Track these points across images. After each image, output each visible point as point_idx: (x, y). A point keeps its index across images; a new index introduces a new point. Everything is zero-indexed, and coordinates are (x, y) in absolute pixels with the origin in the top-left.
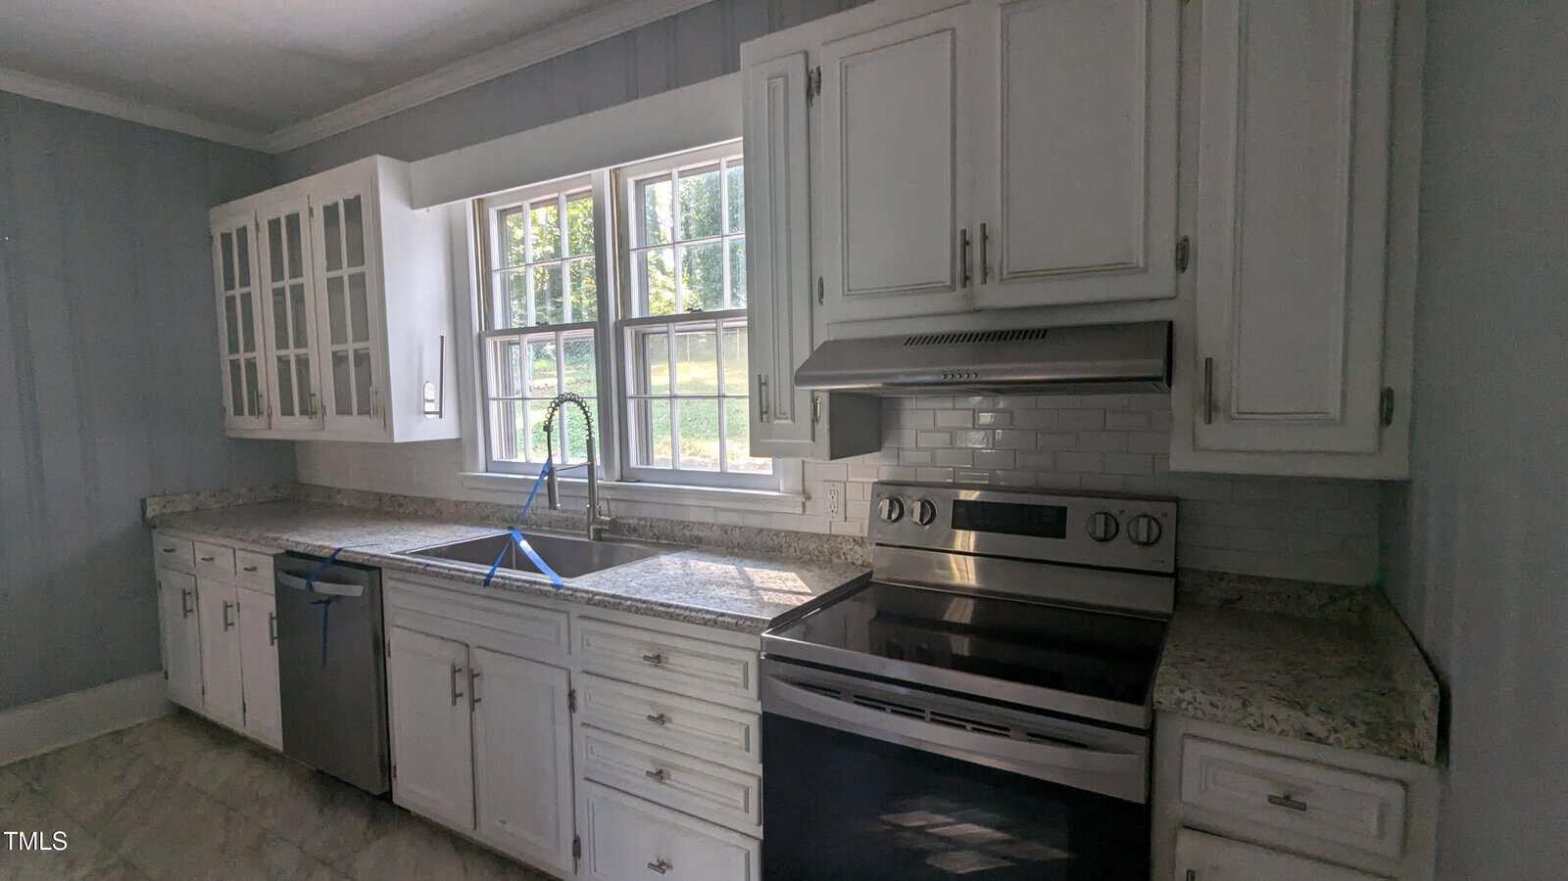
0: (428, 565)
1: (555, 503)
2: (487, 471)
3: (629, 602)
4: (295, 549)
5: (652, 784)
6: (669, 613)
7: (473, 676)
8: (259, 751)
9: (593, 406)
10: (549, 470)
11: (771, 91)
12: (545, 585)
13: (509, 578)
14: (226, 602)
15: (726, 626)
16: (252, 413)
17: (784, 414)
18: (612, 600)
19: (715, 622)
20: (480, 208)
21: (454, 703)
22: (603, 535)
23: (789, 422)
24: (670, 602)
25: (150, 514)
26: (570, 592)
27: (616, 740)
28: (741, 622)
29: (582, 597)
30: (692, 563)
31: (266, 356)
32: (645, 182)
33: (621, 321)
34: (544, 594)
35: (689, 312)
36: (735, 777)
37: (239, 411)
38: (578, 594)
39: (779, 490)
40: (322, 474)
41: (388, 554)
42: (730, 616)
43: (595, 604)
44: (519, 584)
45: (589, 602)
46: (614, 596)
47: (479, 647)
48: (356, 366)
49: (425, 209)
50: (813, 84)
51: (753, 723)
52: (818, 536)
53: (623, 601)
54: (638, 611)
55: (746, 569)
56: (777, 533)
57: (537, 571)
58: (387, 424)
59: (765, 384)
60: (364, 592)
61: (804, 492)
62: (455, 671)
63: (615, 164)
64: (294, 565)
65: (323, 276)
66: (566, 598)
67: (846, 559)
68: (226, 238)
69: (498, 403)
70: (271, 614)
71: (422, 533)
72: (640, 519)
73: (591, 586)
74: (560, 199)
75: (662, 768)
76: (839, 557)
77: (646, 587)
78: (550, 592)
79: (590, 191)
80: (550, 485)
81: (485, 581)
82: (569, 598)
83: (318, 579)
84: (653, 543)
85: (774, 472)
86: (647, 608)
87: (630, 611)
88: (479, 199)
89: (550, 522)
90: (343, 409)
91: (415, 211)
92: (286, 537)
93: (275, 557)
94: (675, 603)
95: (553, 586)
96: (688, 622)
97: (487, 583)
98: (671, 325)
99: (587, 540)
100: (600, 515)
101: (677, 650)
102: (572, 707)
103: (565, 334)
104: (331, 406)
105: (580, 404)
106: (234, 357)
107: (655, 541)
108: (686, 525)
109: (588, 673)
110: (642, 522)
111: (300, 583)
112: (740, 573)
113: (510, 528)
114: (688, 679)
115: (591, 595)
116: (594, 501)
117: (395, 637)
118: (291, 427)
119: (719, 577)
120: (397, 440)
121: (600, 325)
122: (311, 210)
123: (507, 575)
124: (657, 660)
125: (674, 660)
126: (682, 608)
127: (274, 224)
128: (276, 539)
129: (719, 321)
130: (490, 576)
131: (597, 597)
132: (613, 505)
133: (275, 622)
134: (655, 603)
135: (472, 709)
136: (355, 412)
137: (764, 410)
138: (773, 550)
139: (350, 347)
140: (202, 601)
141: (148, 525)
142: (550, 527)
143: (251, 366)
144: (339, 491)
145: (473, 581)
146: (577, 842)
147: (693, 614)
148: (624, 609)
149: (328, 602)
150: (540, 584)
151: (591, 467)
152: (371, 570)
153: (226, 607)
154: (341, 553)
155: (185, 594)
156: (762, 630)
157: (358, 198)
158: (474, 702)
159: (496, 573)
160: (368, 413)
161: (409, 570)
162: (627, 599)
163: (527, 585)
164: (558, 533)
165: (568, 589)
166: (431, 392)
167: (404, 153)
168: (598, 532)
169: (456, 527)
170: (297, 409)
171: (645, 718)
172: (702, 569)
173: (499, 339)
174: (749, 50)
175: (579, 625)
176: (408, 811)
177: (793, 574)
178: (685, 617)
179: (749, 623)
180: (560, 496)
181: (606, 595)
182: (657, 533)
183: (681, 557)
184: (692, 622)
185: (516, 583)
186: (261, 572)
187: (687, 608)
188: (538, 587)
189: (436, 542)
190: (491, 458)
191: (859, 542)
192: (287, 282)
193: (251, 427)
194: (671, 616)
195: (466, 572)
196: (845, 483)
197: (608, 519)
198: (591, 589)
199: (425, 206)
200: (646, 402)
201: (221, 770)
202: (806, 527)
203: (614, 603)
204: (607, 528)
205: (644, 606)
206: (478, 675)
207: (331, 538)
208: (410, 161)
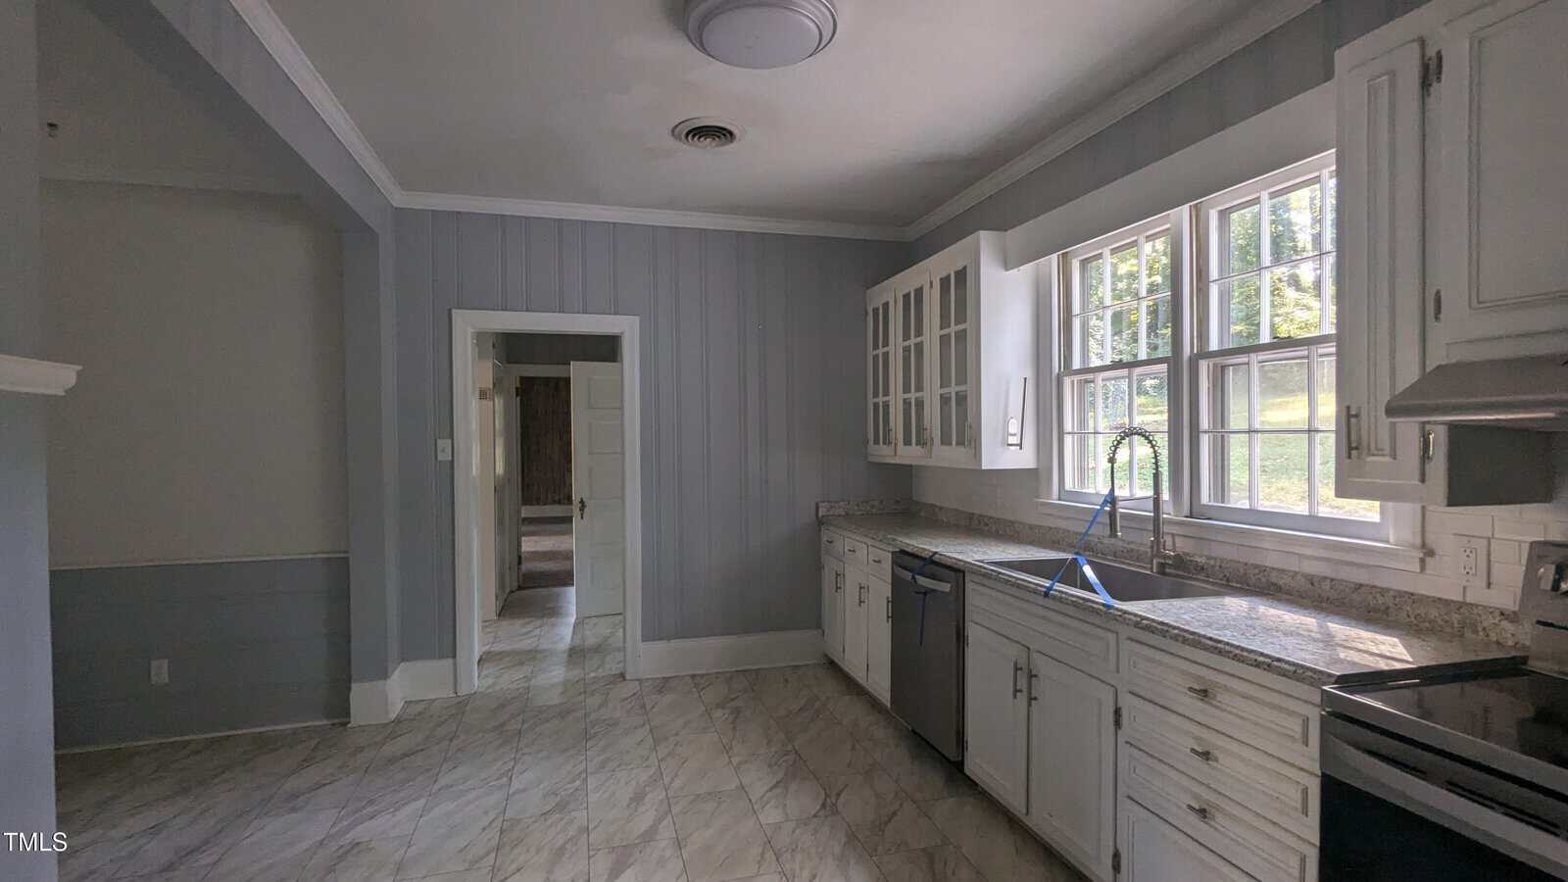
0: (1000, 573)
1: (1116, 531)
2: (1060, 500)
3: (1176, 631)
4: (906, 549)
5: (1193, 818)
6: (1218, 648)
7: (1031, 676)
8: (874, 703)
9: (1162, 441)
10: (1112, 499)
11: (1373, 93)
12: (1097, 603)
13: (1066, 593)
14: (860, 584)
15: (1284, 674)
16: (884, 443)
17: (1382, 450)
18: (1159, 627)
19: (1269, 665)
20: (1065, 261)
21: (1015, 697)
22: (1167, 570)
23: (1387, 459)
24: (1221, 638)
25: (820, 514)
26: (1120, 613)
27: (1161, 767)
28: (1301, 671)
29: (1130, 619)
30: (1262, 609)
31: (896, 399)
32: (1228, 211)
33: (1196, 355)
34: (1097, 612)
35: (1275, 340)
36: (1291, 841)
37: (876, 442)
38: (1126, 616)
39: (1388, 542)
40: (930, 494)
41: (969, 560)
42: (1287, 662)
43: (1142, 628)
44: (1074, 599)
45: (1137, 625)
46: (1162, 623)
47: (1039, 652)
48: (957, 404)
49: (1016, 270)
50: (1430, 72)
51: (1314, 787)
52: (1447, 602)
53: (1170, 629)
54: (1185, 641)
55: (1329, 624)
56: (1383, 591)
57: (1095, 592)
58: (977, 454)
59: (1357, 416)
60: (951, 587)
61: (1424, 545)
62: (1017, 669)
63: (1197, 199)
64: (906, 561)
65: (937, 333)
66: (1115, 618)
67: (1487, 635)
68: (876, 311)
69: (1073, 437)
70: (888, 598)
71: (1000, 549)
72: (1209, 558)
73: (1140, 611)
74: (1139, 241)
75: (1207, 807)
76: (1475, 632)
77: (1198, 621)
78: (1101, 610)
79: (1168, 229)
80: (1112, 515)
81: (1045, 592)
82: (1118, 618)
83: (919, 574)
84: (1223, 585)
85: (1382, 518)
86: (1193, 640)
87: (1177, 640)
88: (1063, 254)
89: (1115, 553)
90: (945, 441)
91: (1008, 273)
92: (900, 539)
93: (893, 553)
94: (1226, 640)
95: (1103, 605)
96: (1239, 660)
97: (1046, 595)
98: (1252, 355)
99: (1148, 572)
100: (1164, 549)
101: (1226, 689)
102: (1117, 723)
103: (1138, 371)
104: (937, 434)
105: (1147, 438)
106: (876, 400)
107: (1224, 582)
108: (1263, 569)
109: (1133, 694)
110: (1212, 562)
111: (908, 575)
112: (1321, 627)
113: (1077, 554)
114: (1238, 721)
115: (1139, 619)
116: (1158, 533)
117: (973, 632)
118: (908, 454)
119: (1292, 626)
120: (984, 467)
121: (1174, 361)
122: (931, 283)
123: (1064, 590)
124: (1204, 694)
125: (1223, 698)
126: (1232, 645)
127: (907, 297)
128: (894, 540)
129: (1313, 347)
130: (1050, 589)
131: (1144, 622)
132: (1179, 542)
133: (890, 604)
134: (1204, 637)
135: (1030, 705)
136: (954, 443)
137: (1354, 445)
138: (1376, 610)
139: (953, 389)
140: (847, 581)
141: (820, 522)
142: (1115, 556)
143: (886, 406)
144: (941, 508)
145: (1035, 592)
146: (1116, 856)
147: (1245, 654)
148: (1171, 638)
149: (925, 594)
150: (1093, 602)
151: (1157, 500)
152: (957, 572)
153: (861, 588)
154: (937, 556)
155: (837, 575)
156: (1325, 684)
157: (965, 268)
158: (1031, 699)
159: (1055, 587)
160: (964, 444)
161: (984, 575)
162: (1175, 628)
163: (1081, 601)
164: (1124, 563)
165: (1117, 609)
166: (1014, 427)
167: (1001, 226)
168: (1162, 566)
169: (1029, 547)
170: (914, 441)
171: (1188, 751)
172: (1272, 616)
173: (1076, 378)
174: (1343, 57)
175: (1126, 645)
176: (977, 784)
177: (1395, 640)
178: (1236, 655)
179: (1310, 674)
180: (1121, 527)
181: (1153, 620)
182: (1228, 575)
183: (1250, 601)
184: (1243, 662)
185: (1070, 598)
186: (883, 565)
187: (1238, 647)
188: (1090, 604)
189: (1010, 556)
190: (1064, 488)
191: (1513, 617)
192: (913, 341)
193: (884, 454)
194: (1220, 652)
195: (1030, 582)
196: (1489, 539)
197: (1172, 553)
198: (1140, 613)
199: (1016, 267)
200: (1223, 437)
201: (850, 710)
202: (1424, 587)
203: (1162, 630)
204: (1170, 562)
205: (1191, 637)
206: (1036, 676)
207: (931, 544)
208: (1006, 230)
